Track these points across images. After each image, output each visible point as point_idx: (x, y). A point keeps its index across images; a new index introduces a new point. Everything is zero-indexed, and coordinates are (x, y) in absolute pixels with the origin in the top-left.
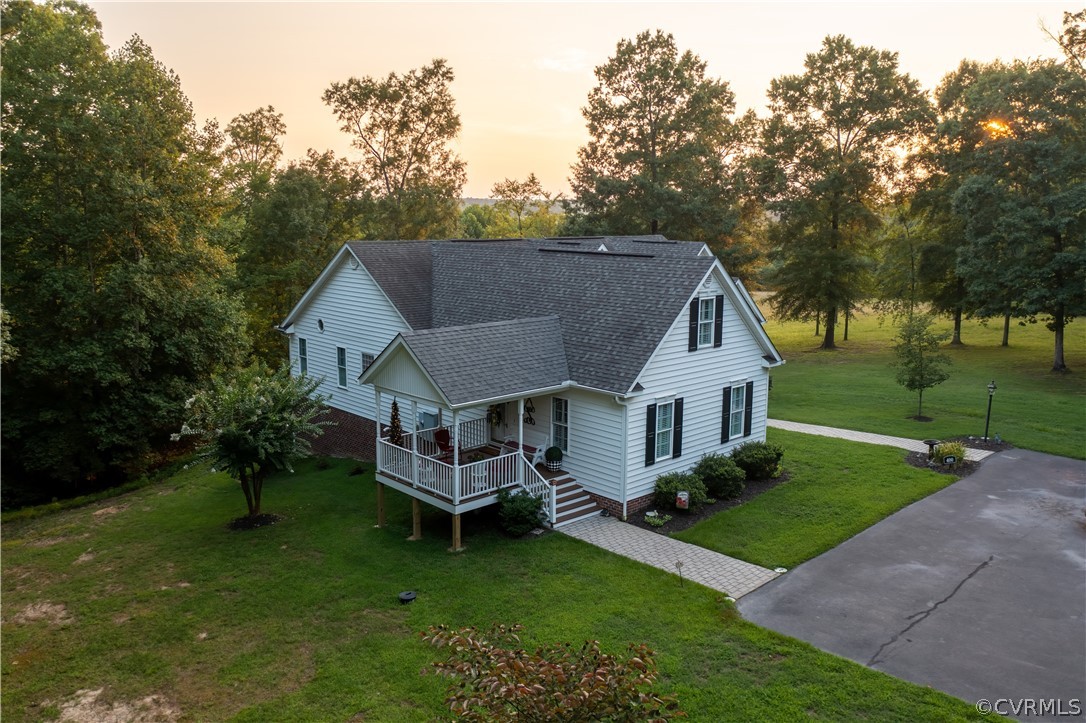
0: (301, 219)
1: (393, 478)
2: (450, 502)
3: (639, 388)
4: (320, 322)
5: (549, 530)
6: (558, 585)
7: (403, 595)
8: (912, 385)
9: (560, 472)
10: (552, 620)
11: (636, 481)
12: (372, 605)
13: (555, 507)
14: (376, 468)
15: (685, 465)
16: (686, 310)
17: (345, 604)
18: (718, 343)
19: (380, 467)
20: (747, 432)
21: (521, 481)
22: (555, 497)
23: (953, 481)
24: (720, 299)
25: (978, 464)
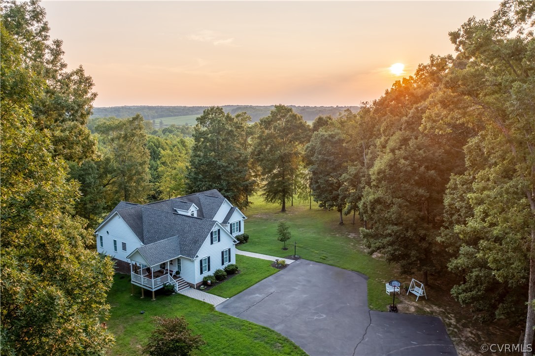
0: (89, 180)
1: (136, 282)
2: (152, 288)
3: (197, 256)
4: (107, 232)
5: (176, 293)
6: (178, 307)
7: (142, 312)
8: (282, 240)
9: (180, 277)
10: (175, 314)
11: (198, 278)
12: (134, 315)
13: (177, 287)
14: (131, 280)
15: (211, 273)
16: (209, 235)
17: (128, 315)
18: (219, 241)
19: (132, 280)
20: (230, 261)
21: (169, 281)
22: (177, 284)
23: (279, 271)
24: (219, 230)
25: (289, 265)
